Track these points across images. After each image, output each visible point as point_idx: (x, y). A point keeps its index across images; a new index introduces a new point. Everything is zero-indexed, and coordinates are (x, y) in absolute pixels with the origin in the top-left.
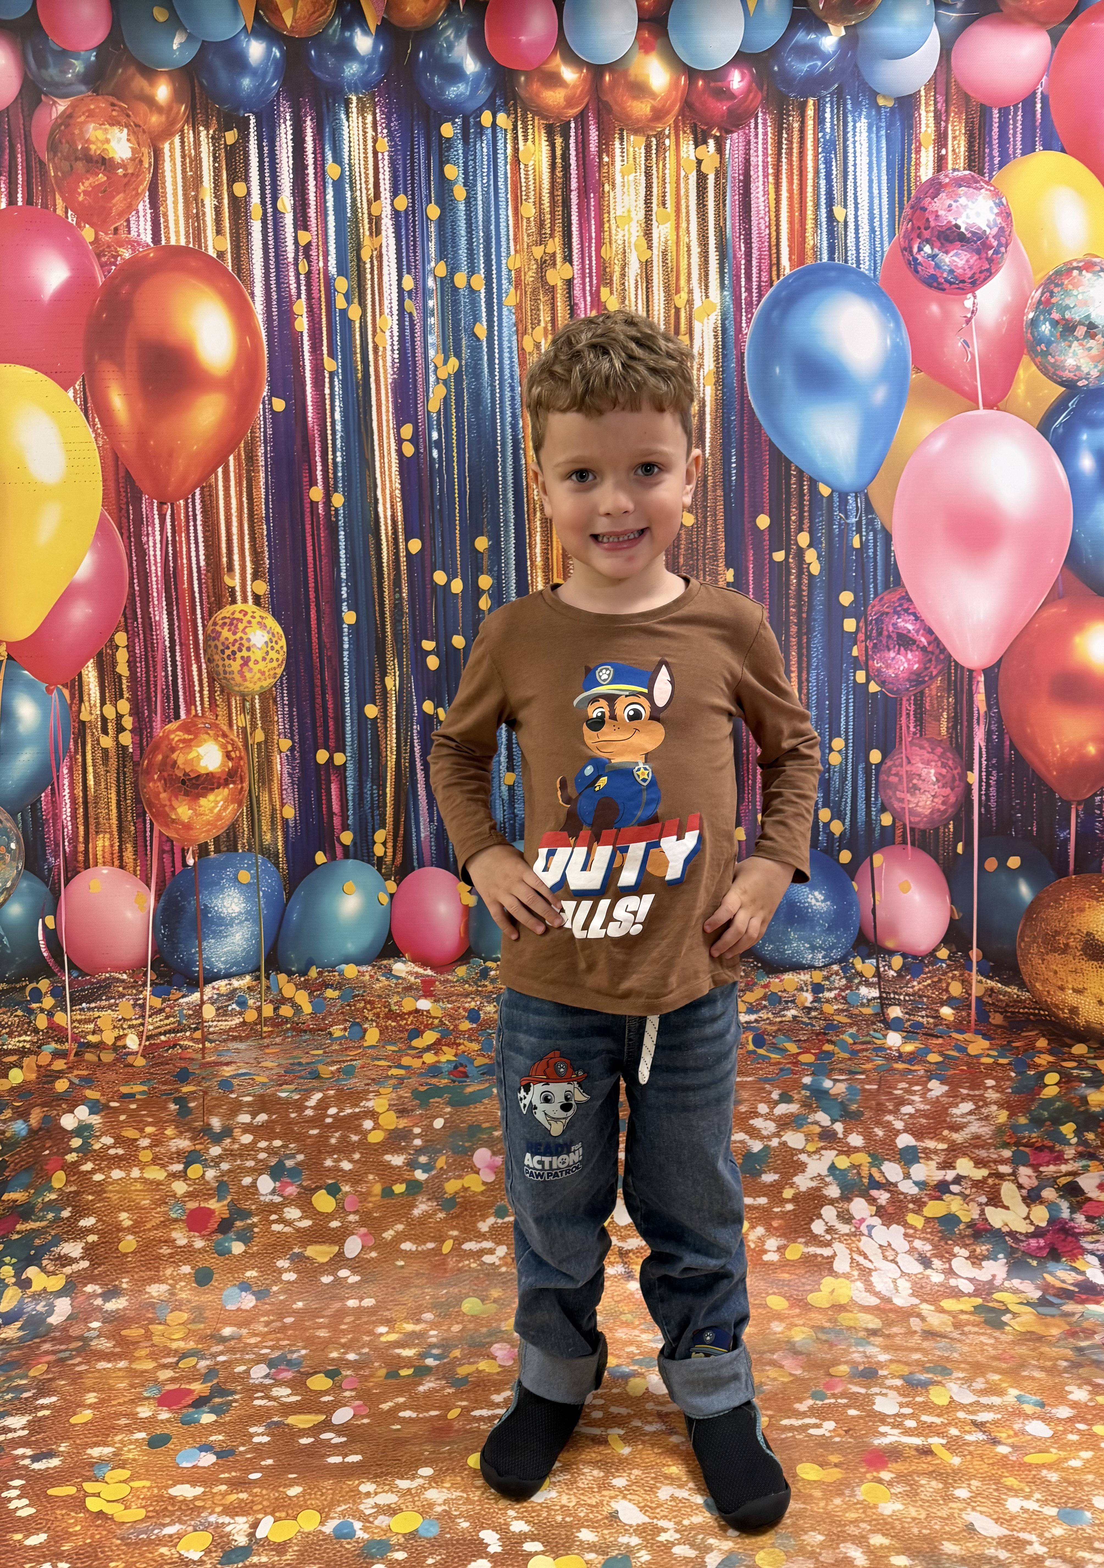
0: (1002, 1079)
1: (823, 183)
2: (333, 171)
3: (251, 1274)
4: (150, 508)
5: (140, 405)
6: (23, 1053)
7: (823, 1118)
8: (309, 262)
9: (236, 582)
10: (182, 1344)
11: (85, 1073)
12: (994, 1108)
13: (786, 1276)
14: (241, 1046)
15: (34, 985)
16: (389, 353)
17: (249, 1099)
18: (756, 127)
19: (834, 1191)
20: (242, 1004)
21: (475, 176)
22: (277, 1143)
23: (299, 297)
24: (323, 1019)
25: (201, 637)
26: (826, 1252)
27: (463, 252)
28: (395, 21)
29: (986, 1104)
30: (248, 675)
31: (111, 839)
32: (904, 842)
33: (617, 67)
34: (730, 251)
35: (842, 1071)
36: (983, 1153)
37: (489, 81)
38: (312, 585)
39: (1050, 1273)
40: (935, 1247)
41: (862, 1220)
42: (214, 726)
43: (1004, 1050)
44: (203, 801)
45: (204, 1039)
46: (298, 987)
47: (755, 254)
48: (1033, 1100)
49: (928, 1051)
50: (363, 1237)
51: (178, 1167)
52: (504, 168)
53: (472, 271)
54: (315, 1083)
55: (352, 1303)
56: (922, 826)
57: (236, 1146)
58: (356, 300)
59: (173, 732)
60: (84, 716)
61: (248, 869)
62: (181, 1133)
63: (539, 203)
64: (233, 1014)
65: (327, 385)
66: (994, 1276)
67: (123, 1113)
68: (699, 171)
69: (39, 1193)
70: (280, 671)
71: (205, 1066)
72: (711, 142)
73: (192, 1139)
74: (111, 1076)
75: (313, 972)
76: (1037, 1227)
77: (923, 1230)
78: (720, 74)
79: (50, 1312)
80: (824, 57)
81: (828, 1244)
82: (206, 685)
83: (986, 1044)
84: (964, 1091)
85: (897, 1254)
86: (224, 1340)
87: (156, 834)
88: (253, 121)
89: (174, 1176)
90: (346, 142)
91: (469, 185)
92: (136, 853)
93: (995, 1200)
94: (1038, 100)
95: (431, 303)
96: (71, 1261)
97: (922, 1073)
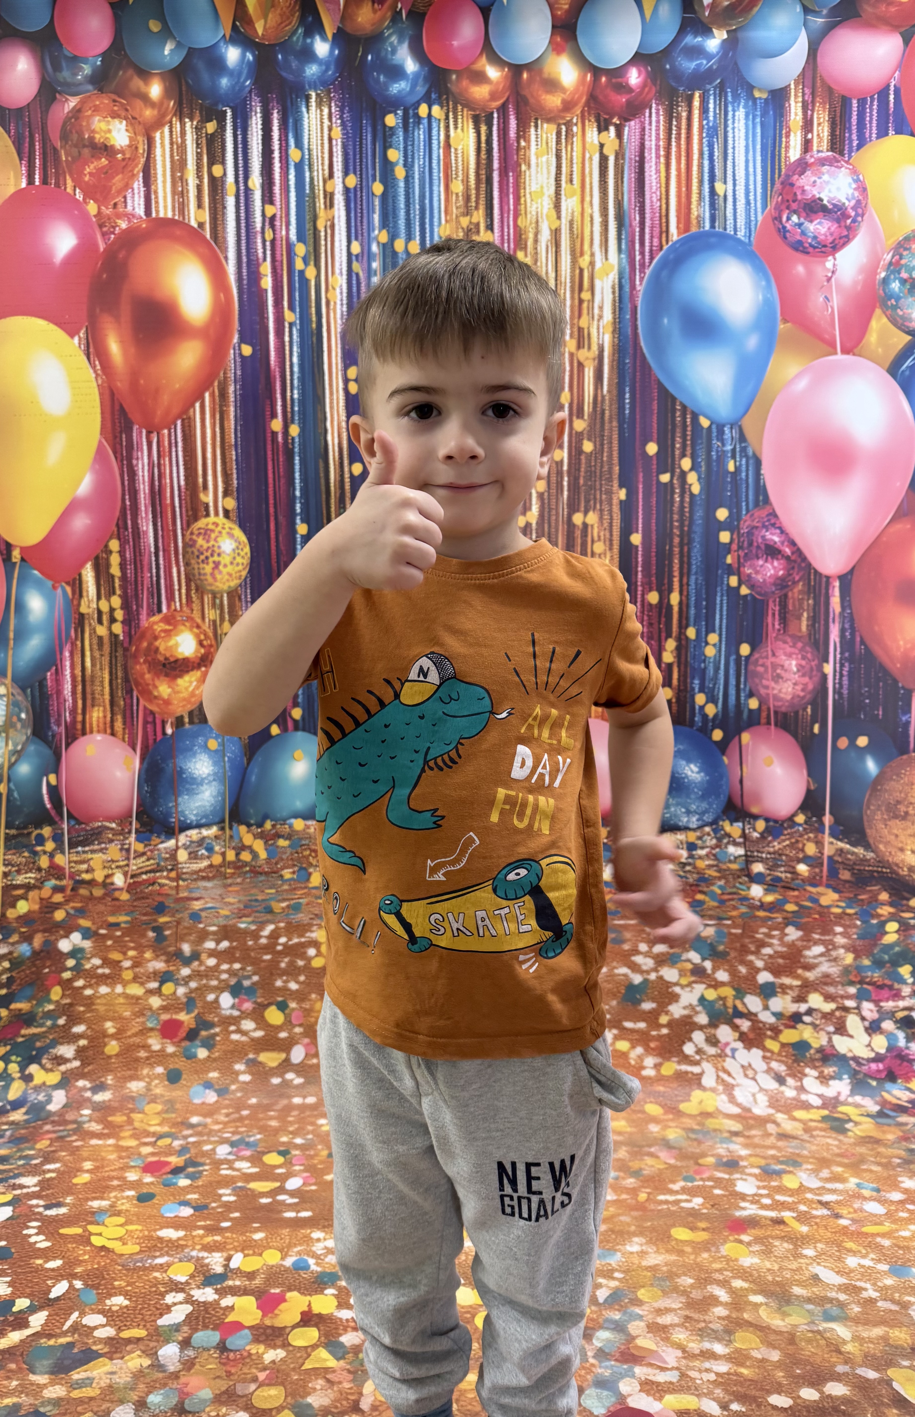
0: (849, 926)
1: (706, 163)
2: (295, 155)
3: (214, 1075)
4: (139, 435)
5: (132, 350)
6: (28, 887)
7: (694, 957)
8: (274, 231)
9: (210, 499)
10: (158, 1129)
11: (79, 905)
12: (842, 951)
13: (661, 1089)
14: (209, 884)
15: (38, 831)
16: (338, 307)
17: (214, 929)
18: (650, 116)
19: (703, 1019)
20: (210, 849)
21: (413, 158)
22: (237, 966)
23: (265, 260)
24: (276, 863)
25: (180, 544)
26: (696, 1070)
27: (402, 222)
28: (349, 29)
29: (835, 948)
30: (218, 577)
31: (104, 711)
32: (769, 723)
33: (534, 66)
34: (627, 220)
35: (711, 917)
36: (831, 990)
37: (426, 79)
38: (271, 501)
39: (888, 1092)
40: (789, 1068)
41: (727, 1044)
42: (190, 619)
43: (852, 901)
44: (180, 681)
45: (178, 878)
46: (256, 836)
47: (648, 223)
48: (875, 945)
49: (785, 901)
50: (306, 1046)
51: (154, 985)
52: (438, 152)
53: (409, 238)
54: (269, 917)
55: (297, 1100)
56: (783, 709)
57: (203, 968)
58: (312, 263)
59: (156, 623)
60: (83, 609)
61: (216, 738)
62: (157, 956)
63: (466, 181)
64: (202, 858)
65: (287, 334)
66: (839, 1093)
67: (110, 938)
68: (601, 154)
69: (40, 1004)
70: (244, 573)
71: (179, 900)
72: (612, 129)
73: (167, 962)
74: (101, 908)
75: (268, 825)
76: (877, 1054)
77: (779, 1054)
78: (620, 72)
79: (49, 1101)
80: (709, 57)
81: (697, 1063)
82: (183, 584)
83: (836, 896)
84: (816, 936)
85: (756, 1072)
86: (192, 1126)
87: (141, 708)
88: (229, 114)
89: (151, 992)
90: (306, 131)
91: (408, 166)
92: (124, 723)
93: (841, 1029)
94: (892, 92)
95: (375, 265)
96: (66, 1061)
97: (780, 920)
